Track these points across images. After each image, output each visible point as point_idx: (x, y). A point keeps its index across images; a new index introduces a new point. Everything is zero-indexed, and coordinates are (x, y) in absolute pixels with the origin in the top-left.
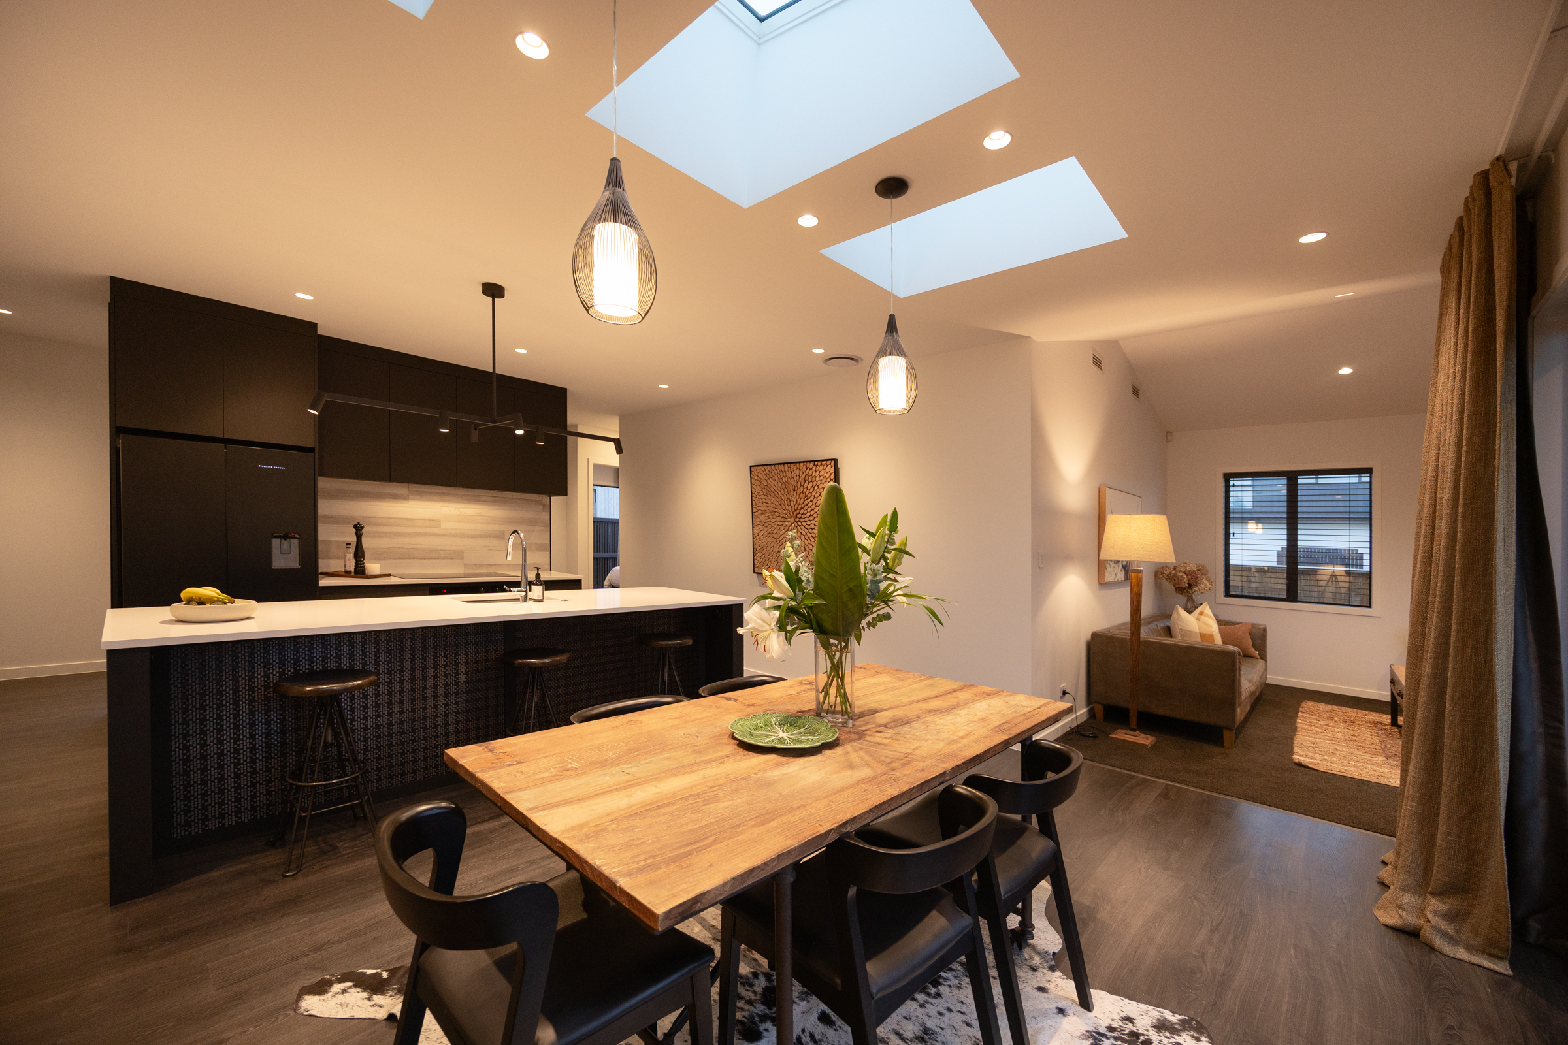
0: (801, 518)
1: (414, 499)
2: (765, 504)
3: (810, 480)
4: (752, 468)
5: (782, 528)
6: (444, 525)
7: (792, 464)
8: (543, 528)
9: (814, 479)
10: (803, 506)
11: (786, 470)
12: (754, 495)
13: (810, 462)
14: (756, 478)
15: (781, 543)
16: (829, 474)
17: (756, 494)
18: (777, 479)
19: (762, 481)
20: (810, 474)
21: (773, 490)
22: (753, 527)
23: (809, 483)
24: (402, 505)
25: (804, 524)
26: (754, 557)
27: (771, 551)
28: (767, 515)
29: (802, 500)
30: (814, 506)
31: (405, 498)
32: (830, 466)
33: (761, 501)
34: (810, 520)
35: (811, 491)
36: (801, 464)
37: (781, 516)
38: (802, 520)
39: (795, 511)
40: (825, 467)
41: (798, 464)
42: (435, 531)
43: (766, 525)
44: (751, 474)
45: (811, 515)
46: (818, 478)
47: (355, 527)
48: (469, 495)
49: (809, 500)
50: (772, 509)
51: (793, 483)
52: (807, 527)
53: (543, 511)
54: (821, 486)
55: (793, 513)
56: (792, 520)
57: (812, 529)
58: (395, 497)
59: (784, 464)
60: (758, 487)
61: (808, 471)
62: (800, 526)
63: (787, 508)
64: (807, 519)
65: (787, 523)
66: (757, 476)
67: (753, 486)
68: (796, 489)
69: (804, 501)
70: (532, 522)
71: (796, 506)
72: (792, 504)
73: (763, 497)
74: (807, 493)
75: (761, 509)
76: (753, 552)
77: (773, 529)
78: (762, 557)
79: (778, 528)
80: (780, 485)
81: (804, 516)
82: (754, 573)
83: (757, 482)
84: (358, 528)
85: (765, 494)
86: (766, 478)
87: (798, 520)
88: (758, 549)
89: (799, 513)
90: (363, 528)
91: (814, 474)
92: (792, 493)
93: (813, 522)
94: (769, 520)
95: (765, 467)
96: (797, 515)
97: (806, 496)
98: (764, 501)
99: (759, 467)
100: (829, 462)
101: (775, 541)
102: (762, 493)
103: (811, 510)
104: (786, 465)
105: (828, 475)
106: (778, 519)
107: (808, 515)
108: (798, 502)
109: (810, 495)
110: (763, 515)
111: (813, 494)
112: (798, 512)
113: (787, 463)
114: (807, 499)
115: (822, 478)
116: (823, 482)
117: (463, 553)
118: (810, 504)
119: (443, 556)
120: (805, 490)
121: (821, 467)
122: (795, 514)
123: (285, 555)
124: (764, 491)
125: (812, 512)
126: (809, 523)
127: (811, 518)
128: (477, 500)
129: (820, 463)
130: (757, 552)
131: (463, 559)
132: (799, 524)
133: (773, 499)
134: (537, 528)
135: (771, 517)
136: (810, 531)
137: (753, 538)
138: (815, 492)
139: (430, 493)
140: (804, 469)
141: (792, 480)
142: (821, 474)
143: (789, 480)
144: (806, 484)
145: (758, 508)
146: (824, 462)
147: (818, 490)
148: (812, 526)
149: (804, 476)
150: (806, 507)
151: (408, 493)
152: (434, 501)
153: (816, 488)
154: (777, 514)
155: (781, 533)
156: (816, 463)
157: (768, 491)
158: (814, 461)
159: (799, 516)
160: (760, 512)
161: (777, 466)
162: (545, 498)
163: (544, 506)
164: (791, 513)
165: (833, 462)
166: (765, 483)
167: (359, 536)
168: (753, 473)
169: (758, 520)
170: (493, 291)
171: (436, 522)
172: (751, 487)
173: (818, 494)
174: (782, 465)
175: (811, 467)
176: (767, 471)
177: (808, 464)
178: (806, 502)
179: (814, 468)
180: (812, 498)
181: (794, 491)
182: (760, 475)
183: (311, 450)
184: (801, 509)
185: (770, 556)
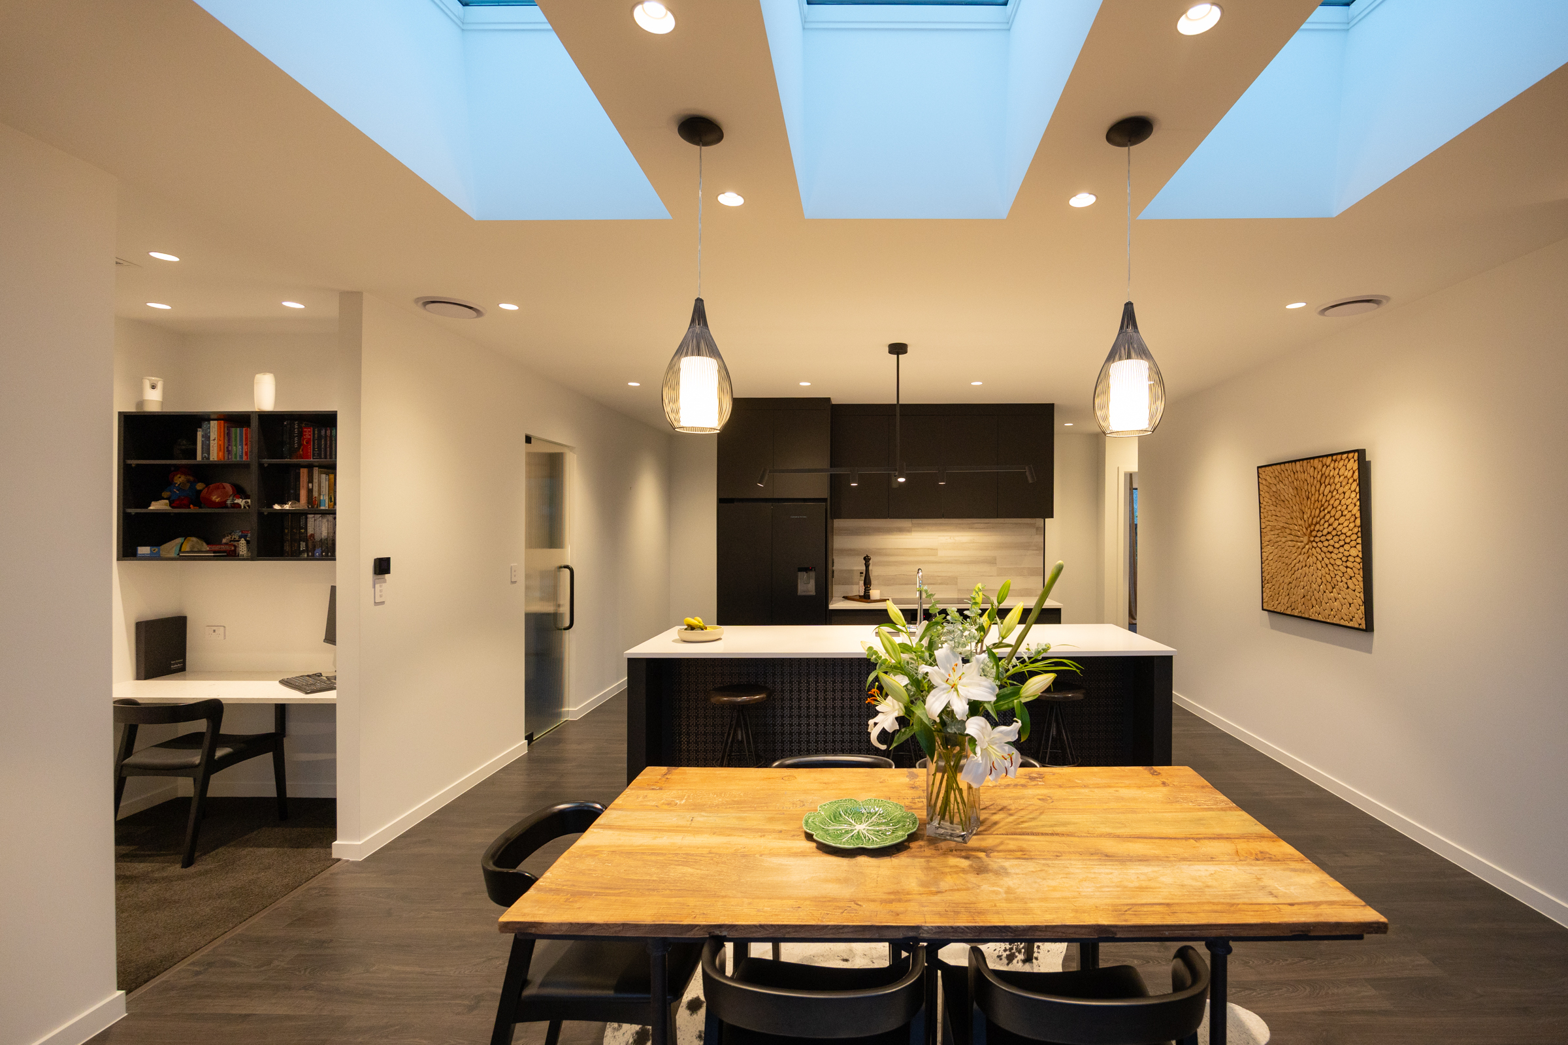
0: (1316, 536)
1: (914, 531)
2: (1274, 517)
3: (1327, 483)
4: (1259, 469)
5: (1294, 550)
6: (941, 553)
7: (1305, 461)
8: (1037, 552)
9: (1332, 480)
10: (1318, 519)
11: (1298, 470)
12: (1262, 506)
13: (1327, 456)
14: (1264, 482)
15: (1293, 571)
16: (1351, 472)
17: (1265, 503)
18: (1287, 482)
19: (1271, 486)
20: (1326, 474)
21: (1283, 498)
22: (1261, 549)
23: (1326, 487)
24: (907, 536)
25: (1320, 545)
26: (1262, 587)
27: (1281, 581)
28: (1277, 532)
29: (1318, 511)
30: (1333, 519)
31: (909, 531)
32: (1352, 460)
33: (1270, 513)
34: (1327, 540)
35: (1328, 499)
36: (1316, 461)
37: (1293, 533)
38: (1317, 539)
39: (1310, 526)
40: (1346, 462)
41: (1312, 461)
42: (932, 558)
43: (1276, 545)
44: (1259, 477)
45: (1329, 533)
46: (1337, 479)
47: (865, 558)
48: (962, 524)
49: (1326, 511)
50: (1282, 525)
51: (1306, 487)
52: (1324, 549)
53: (1037, 534)
54: (1341, 490)
55: (1307, 529)
56: (1305, 539)
57: (1331, 553)
58: (901, 530)
59: (1295, 461)
60: (1267, 494)
61: (1324, 469)
62: (1315, 548)
63: (1300, 522)
64: (1323, 539)
65: (1299, 544)
66: (1266, 480)
67: (1261, 493)
68: (1310, 495)
69: (1320, 512)
70: (1025, 547)
71: (1310, 520)
72: (1305, 516)
73: (1272, 508)
74: (1324, 501)
75: (1270, 523)
76: (1262, 582)
77: (1283, 551)
78: (1272, 589)
79: (1289, 550)
80: (1291, 490)
81: (1319, 534)
82: (1263, 609)
83: (1266, 488)
84: (867, 560)
85: (1274, 503)
86: (1276, 482)
87: (1312, 539)
88: (1267, 578)
89: (1314, 530)
90: (870, 559)
91: (1331, 474)
92: (1305, 501)
93: (1331, 542)
94: (1278, 539)
95: (1274, 467)
96: (1311, 532)
97: (1322, 506)
98: (1274, 513)
99: (1267, 468)
100: (1351, 455)
101: (1286, 569)
102: (1271, 502)
103: (1329, 525)
104: (1298, 463)
105: (1350, 474)
106: (1291, 537)
107: (1325, 532)
108: (1313, 513)
109: (1326, 504)
110: (1272, 533)
111: (1331, 502)
112: (1312, 528)
113: (1299, 460)
114: (1324, 510)
115: (1342, 478)
116: (1344, 484)
117: (957, 579)
118: (1327, 517)
119: (939, 581)
120: (1321, 497)
121: (1341, 463)
122: (1309, 531)
123: (807, 585)
124: (1274, 499)
125: (1330, 529)
126: (1326, 544)
127: (1329, 537)
128: (971, 528)
129: (1339, 457)
130: (1266, 582)
131: (956, 584)
132: (1314, 544)
133: (1283, 510)
134: (1030, 552)
135: (1281, 535)
136: (1328, 555)
137: (1262, 563)
138: (1334, 499)
139: (929, 524)
140: (1320, 466)
141: (1306, 483)
142: (1340, 474)
143: (1302, 483)
144: (1322, 489)
145: (1268, 523)
146: (1345, 456)
147: (1337, 497)
148: (1331, 549)
149: (1319, 476)
150: (1322, 522)
151: (911, 525)
152: (933, 531)
153: (1335, 493)
154: (1288, 531)
155: (1293, 557)
156: (1334, 457)
157: (1278, 500)
158: (1332, 455)
159: (1314, 533)
160: (1269, 528)
161: (1287, 465)
162: (1039, 521)
163: (1037, 529)
164: (1304, 530)
165: (1356, 454)
166: (1274, 489)
167: (867, 566)
168: (1260, 476)
169: (1267, 538)
170: (898, 349)
171: (933, 551)
172: (1259, 495)
173: (1338, 502)
174: (1294, 463)
175: (1328, 464)
176: (1276, 472)
177: (1325, 459)
178: (1322, 514)
179: (1332, 465)
180: (1330, 507)
181: (1308, 498)
182: (1268, 478)
183: (824, 500)
184: (1317, 523)
185: (1281, 588)
